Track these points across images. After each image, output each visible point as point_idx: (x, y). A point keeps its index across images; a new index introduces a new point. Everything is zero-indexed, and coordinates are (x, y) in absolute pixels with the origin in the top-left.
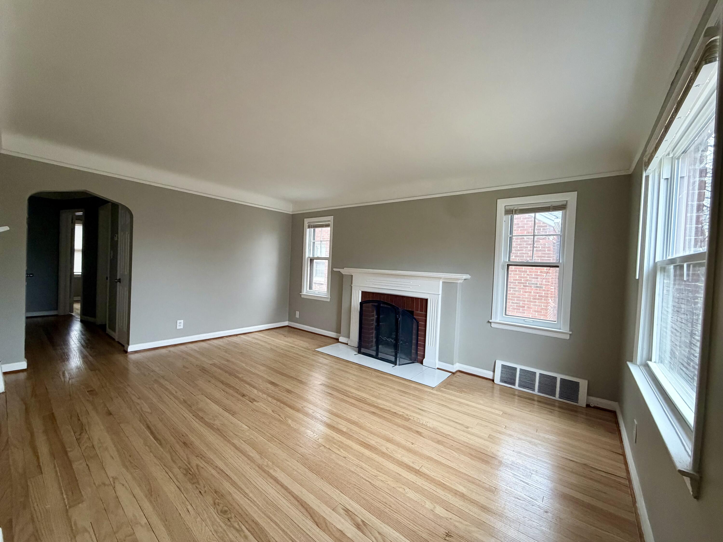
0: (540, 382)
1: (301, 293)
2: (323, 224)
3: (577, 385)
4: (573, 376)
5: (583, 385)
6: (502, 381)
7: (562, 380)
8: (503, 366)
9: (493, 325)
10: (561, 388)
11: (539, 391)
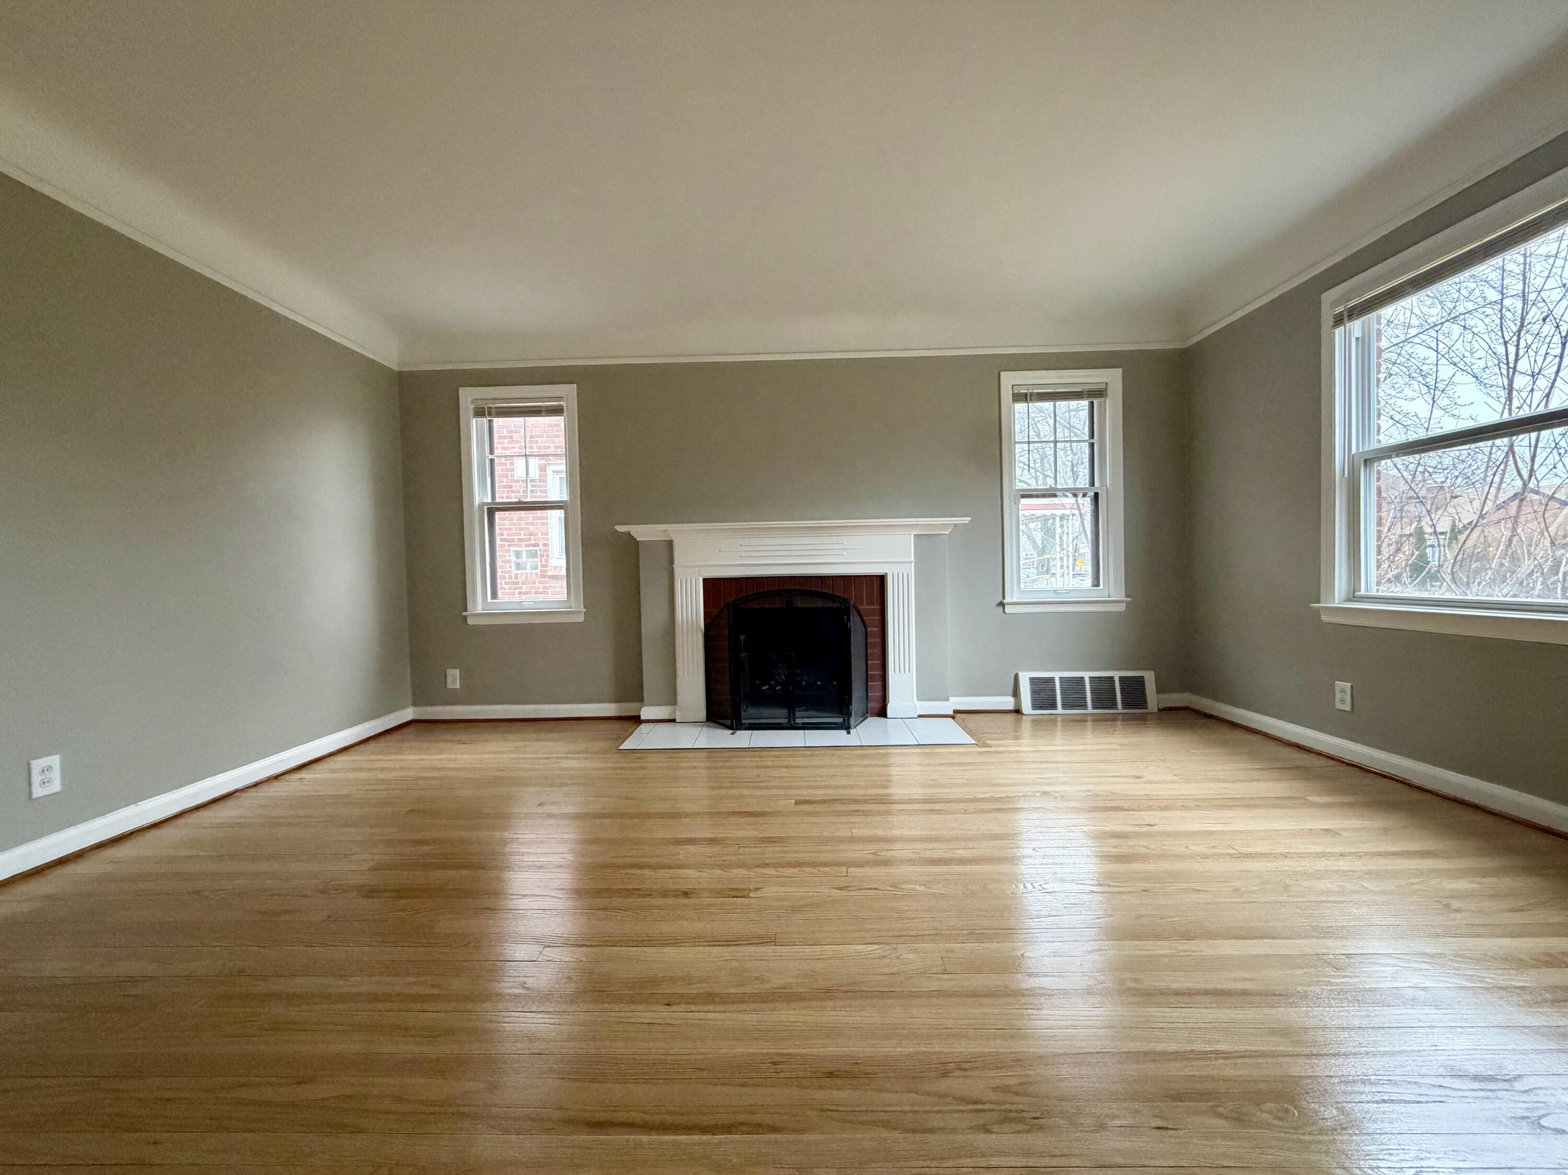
0: (1092, 692)
1: (466, 610)
2: (540, 407)
3: (1140, 681)
4: (1133, 669)
5: (1149, 677)
6: (1035, 706)
7: (1121, 678)
8: (1033, 680)
9: (1008, 609)
10: (1122, 693)
11: (1094, 707)
